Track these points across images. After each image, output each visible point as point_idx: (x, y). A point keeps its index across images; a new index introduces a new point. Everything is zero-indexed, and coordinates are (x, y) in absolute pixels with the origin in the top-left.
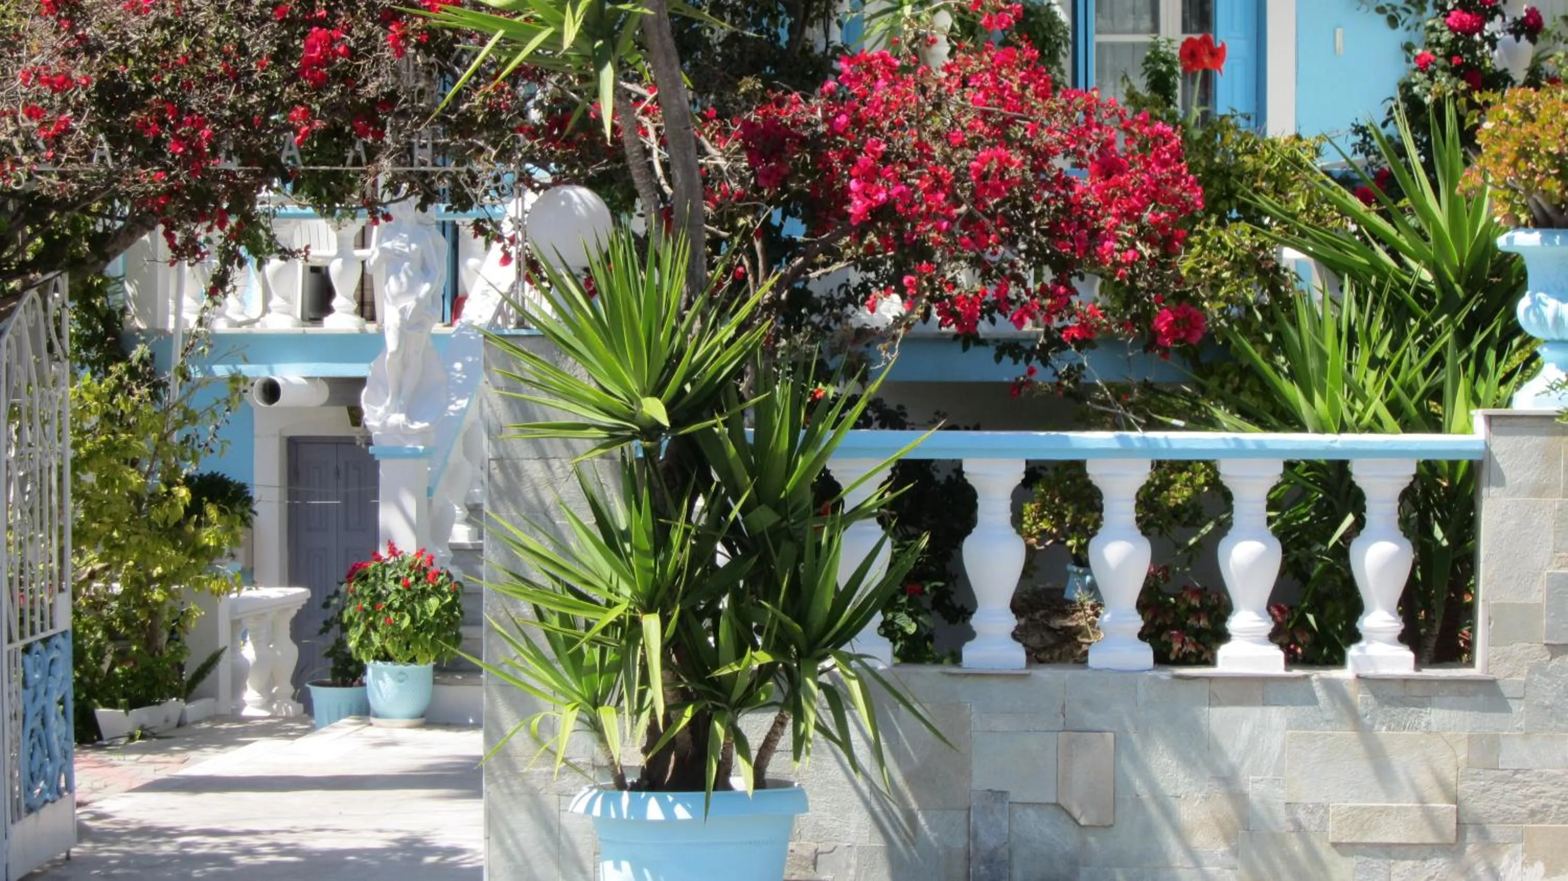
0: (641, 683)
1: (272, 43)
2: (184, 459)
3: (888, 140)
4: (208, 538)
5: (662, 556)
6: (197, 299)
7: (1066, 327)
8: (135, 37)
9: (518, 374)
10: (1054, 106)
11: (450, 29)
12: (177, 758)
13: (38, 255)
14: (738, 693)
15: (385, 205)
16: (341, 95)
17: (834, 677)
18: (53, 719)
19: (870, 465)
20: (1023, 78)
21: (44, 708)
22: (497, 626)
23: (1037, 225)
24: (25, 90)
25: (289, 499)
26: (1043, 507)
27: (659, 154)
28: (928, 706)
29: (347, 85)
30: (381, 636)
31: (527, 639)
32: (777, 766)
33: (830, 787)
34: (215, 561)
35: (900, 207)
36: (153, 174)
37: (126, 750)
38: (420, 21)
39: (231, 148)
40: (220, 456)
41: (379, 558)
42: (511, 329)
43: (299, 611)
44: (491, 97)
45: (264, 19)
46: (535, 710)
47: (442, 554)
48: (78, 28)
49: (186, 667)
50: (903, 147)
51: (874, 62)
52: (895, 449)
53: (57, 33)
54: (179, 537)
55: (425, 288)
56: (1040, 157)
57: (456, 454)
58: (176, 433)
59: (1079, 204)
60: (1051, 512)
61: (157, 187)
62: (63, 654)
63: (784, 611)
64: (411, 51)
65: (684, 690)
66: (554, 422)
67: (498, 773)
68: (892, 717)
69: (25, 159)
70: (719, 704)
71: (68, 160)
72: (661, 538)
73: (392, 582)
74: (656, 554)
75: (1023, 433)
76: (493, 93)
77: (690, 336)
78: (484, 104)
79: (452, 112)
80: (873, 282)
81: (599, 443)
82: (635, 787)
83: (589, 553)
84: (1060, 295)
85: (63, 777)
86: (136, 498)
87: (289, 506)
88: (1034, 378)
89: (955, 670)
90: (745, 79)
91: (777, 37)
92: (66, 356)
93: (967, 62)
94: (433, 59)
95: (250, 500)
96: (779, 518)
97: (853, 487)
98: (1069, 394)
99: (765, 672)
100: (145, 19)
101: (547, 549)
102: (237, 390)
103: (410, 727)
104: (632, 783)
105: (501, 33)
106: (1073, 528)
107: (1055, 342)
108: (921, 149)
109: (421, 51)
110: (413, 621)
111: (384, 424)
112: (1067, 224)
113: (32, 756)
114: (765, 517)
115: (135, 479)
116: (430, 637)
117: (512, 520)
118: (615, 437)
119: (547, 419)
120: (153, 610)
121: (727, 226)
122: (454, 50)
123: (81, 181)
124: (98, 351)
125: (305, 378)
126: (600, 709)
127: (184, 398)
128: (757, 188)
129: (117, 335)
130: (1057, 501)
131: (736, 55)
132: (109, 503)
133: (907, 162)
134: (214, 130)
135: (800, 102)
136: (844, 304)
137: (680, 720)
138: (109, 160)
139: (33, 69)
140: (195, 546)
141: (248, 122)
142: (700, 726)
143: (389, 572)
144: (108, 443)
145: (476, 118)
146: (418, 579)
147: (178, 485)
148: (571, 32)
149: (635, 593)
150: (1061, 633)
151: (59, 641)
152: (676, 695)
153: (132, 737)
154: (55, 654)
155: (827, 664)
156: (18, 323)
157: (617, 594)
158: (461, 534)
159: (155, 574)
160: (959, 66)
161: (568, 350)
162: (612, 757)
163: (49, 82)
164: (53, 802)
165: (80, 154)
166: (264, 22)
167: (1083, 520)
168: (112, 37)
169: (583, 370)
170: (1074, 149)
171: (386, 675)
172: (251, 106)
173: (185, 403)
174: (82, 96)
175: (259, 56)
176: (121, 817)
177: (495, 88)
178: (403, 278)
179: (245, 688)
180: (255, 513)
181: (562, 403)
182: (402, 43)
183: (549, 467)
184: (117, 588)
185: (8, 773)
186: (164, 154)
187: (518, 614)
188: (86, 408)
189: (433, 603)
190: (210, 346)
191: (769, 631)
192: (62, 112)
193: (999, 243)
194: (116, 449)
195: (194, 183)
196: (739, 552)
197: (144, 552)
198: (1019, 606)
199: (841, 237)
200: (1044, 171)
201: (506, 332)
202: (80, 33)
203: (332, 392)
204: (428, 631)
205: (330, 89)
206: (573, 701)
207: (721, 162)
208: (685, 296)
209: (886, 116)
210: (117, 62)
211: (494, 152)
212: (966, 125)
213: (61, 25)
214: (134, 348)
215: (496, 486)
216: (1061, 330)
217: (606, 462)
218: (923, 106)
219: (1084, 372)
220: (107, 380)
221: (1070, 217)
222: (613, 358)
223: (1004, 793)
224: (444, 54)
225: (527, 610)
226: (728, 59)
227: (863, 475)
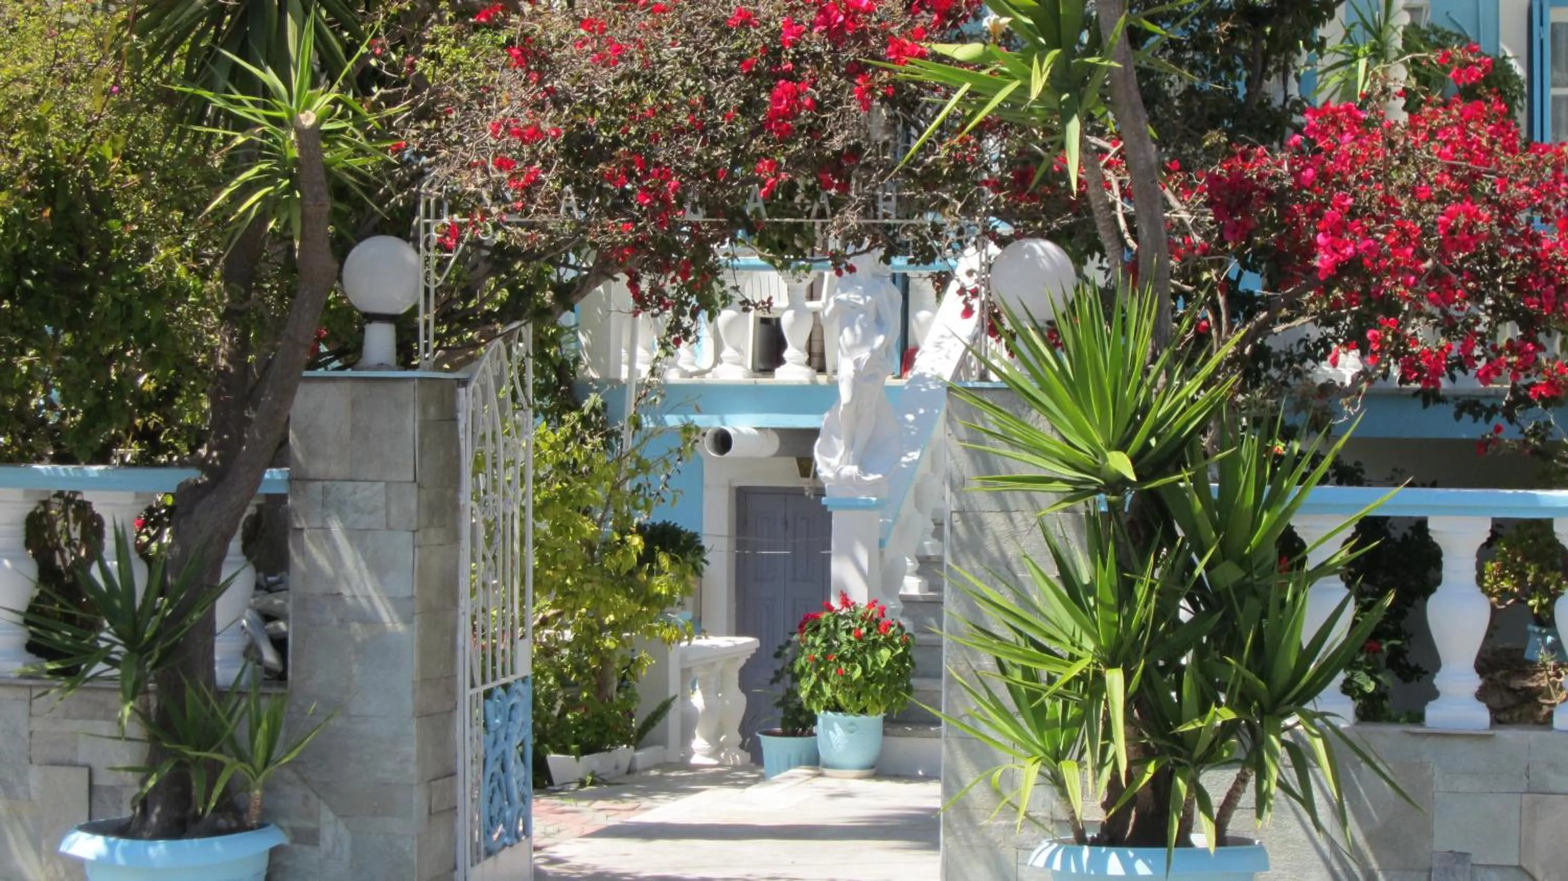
0: (1103, 738)
1: (738, 96)
2: (636, 508)
3: (1355, 195)
4: (660, 586)
5: (1126, 611)
6: (650, 350)
7: (1533, 384)
8: (602, 90)
9: (980, 426)
10: (1523, 161)
11: (915, 82)
12: (630, 804)
13: (503, 305)
14: (1201, 749)
15: (849, 257)
16: (808, 147)
17: (1296, 735)
18: (513, 763)
19: (1332, 522)
20: (1491, 132)
21: (504, 753)
22: (958, 678)
23: (1504, 281)
24: (494, 142)
25: (738, 548)
26: (1503, 567)
27: (1123, 208)
28: (1390, 765)
29: (813, 138)
30: (832, 686)
31: (989, 692)
32: (1238, 824)
33: (1290, 846)
34: (667, 609)
35: (1367, 261)
36: (621, 225)
37: (578, 797)
38: (886, 74)
39: (697, 199)
40: (672, 504)
41: (830, 609)
42: (973, 382)
43: (748, 660)
44: (957, 150)
45: (731, 72)
46: (996, 763)
47: (893, 605)
48: (546, 82)
49: (636, 714)
50: (1370, 201)
51: (1339, 115)
52: (1363, 506)
53: (525, 85)
54: (630, 585)
55: (879, 340)
56: (1507, 211)
57: (908, 506)
58: (628, 483)
59: (1547, 259)
60: (1512, 571)
61: (624, 238)
62: (522, 701)
63: (1248, 667)
64: (876, 103)
65: (1146, 746)
66: (1017, 475)
67: (956, 825)
68: (1354, 776)
69: (495, 210)
70: (1181, 760)
71: (537, 211)
72: (1125, 592)
73: (844, 634)
74: (1119, 609)
75: (1489, 491)
76: (958, 146)
77: (1154, 391)
78: (949, 157)
79: (918, 164)
80: (1332, 338)
81: (1062, 497)
82: (1095, 842)
83: (1053, 607)
84: (1527, 353)
85: (521, 822)
86: (590, 546)
87: (737, 555)
88: (1501, 435)
89: (1418, 730)
90: (1210, 132)
91: (1236, 91)
92: (529, 405)
93: (1435, 115)
94: (898, 110)
95: (701, 549)
96: (1244, 574)
97: (1318, 544)
98: (1536, 452)
99: (1229, 728)
100: (614, 72)
101: (1007, 599)
102: (689, 439)
103: (860, 778)
104: (1093, 838)
105: (967, 86)
106: (1534, 588)
107: (1521, 399)
108: (1388, 204)
109: (886, 104)
110: (864, 671)
111: (838, 474)
112: (1535, 279)
113: (491, 801)
114: (1230, 574)
115: (589, 527)
116: (880, 688)
117: (973, 572)
118: (1079, 491)
119: (1010, 472)
120: (604, 657)
121: (1191, 280)
122: (918, 103)
123: (550, 232)
124: (551, 399)
125: (756, 429)
126: (1062, 763)
127: (638, 446)
128: (1222, 242)
129: (569, 384)
130: (1519, 559)
131: (1196, 109)
132: (563, 551)
133: (1373, 216)
134: (680, 181)
135: (1265, 155)
136: (1303, 360)
137: (1142, 776)
138: (575, 211)
139: (502, 121)
140: (647, 593)
141: (713, 174)
142: (1162, 783)
143: (842, 622)
144: (563, 492)
145: (941, 171)
146: (869, 630)
147: (632, 533)
148: (1037, 85)
149: (1098, 647)
150: (1522, 694)
151: (520, 686)
152: (1136, 751)
153: (583, 784)
154: (515, 700)
155: (1289, 722)
156: (484, 371)
157: (1080, 648)
158: (912, 586)
159: (607, 621)
160: (1425, 120)
161: (1034, 404)
162: (1073, 811)
163: (519, 133)
164: (511, 846)
165: (548, 205)
166: (730, 75)
167: (1546, 579)
168: (580, 90)
169: (1047, 423)
170: (1540, 204)
171: (836, 725)
172: (716, 158)
173: (637, 452)
174: (550, 149)
175: (725, 108)
176: (576, 862)
177: (960, 141)
178: (858, 329)
179: (694, 737)
180: (707, 563)
181: (1026, 456)
182: (868, 96)
183: (1011, 520)
184: (568, 635)
185: (468, 817)
186: (631, 206)
187: (979, 666)
188: (542, 457)
189: (885, 654)
190: (663, 396)
191: (1233, 687)
192: (530, 163)
193: (1467, 298)
194: (570, 497)
195: (660, 234)
196: (1202, 608)
197: (598, 600)
198: (1484, 664)
199: (1305, 292)
200: (1511, 226)
201: (970, 385)
202: (548, 85)
203: (782, 442)
204: (879, 683)
205: (796, 142)
206: (1034, 754)
207: (1185, 216)
208: (1150, 350)
209: (1352, 170)
210: (584, 115)
211: (959, 205)
212: (1432, 179)
213: (531, 78)
214: (588, 397)
215: (958, 538)
216: (1528, 387)
217: (1069, 516)
218: (1390, 159)
219: (1550, 430)
220: (563, 429)
221: (1537, 273)
222: (1079, 412)
223: (1466, 854)
224: (908, 107)
225: (987, 663)
226: (1188, 113)
227: (1328, 532)
